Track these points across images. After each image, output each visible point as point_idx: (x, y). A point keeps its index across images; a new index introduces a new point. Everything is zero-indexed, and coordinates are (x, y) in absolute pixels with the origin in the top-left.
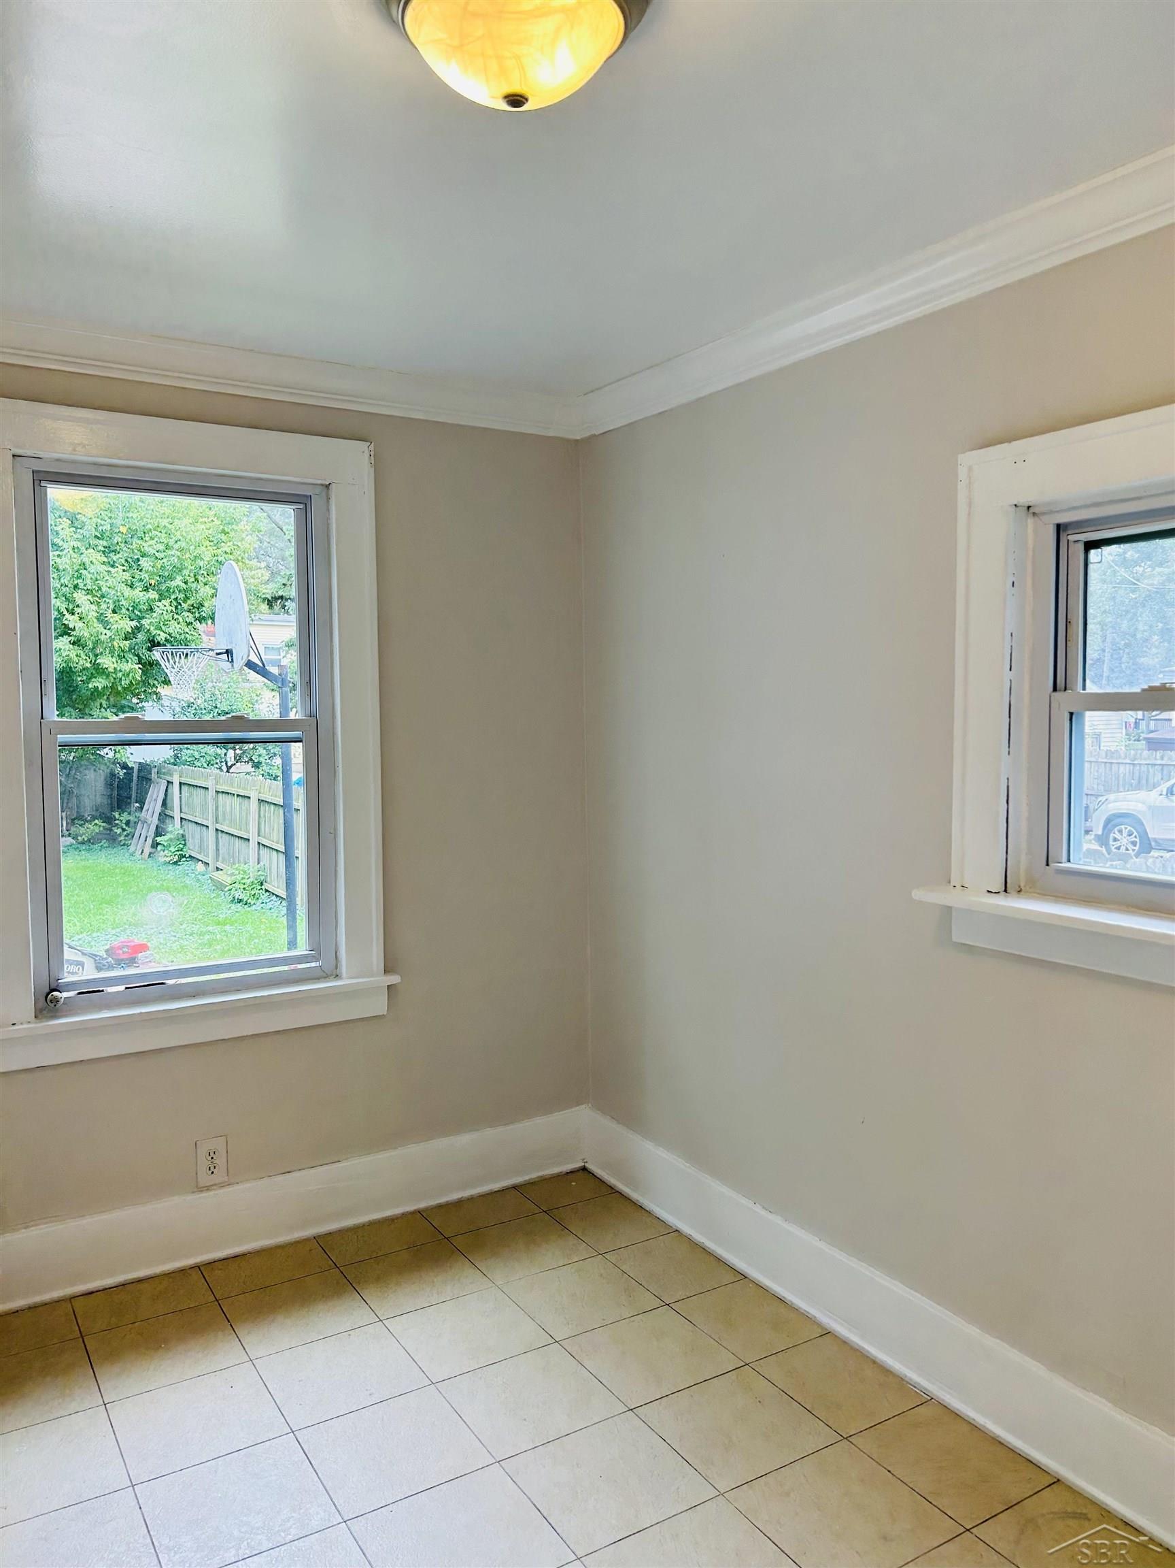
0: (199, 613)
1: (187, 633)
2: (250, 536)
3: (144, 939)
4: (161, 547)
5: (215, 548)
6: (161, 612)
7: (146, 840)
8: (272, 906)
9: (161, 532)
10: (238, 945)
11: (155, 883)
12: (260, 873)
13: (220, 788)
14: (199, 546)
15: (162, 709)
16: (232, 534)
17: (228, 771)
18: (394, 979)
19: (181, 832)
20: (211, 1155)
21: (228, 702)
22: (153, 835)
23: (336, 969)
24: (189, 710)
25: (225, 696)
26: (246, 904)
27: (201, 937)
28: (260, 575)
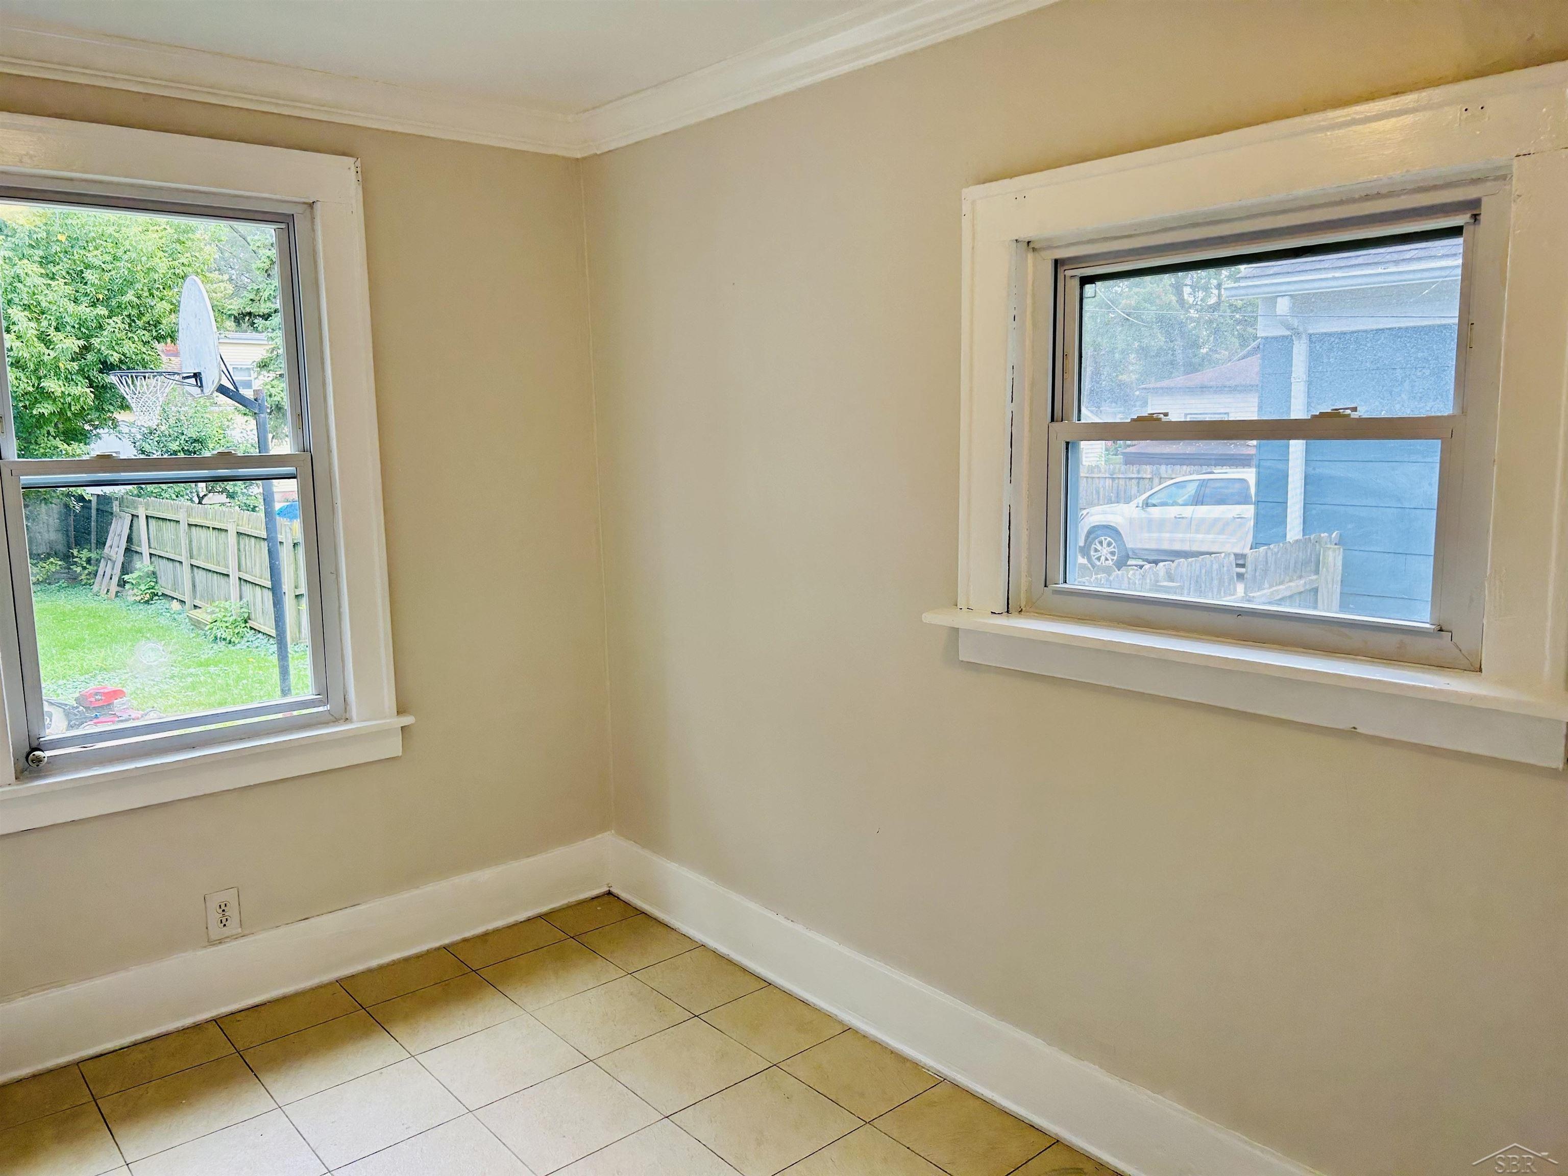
0: (156, 331)
1: (144, 353)
2: (208, 246)
3: (118, 684)
4: (108, 258)
5: (170, 259)
6: (113, 330)
7: (111, 578)
8: (259, 645)
9: (106, 241)
10: (225, 686)
11: (125, 624)
12: (243, 610)
13: (193, 521)
14: (152, 257)
15: (120, 436)
16: (188, 244)
17: (200, 503)
18: (408, 720)
19: (151, 568)
20: (223, 910)
21: (196, 428)
22: (119, 573)
23: (346, 712)
24: (152, 437)
25: (191, 421)
26: (230, 643)
27: (183, 680)
28: (222, 289)
